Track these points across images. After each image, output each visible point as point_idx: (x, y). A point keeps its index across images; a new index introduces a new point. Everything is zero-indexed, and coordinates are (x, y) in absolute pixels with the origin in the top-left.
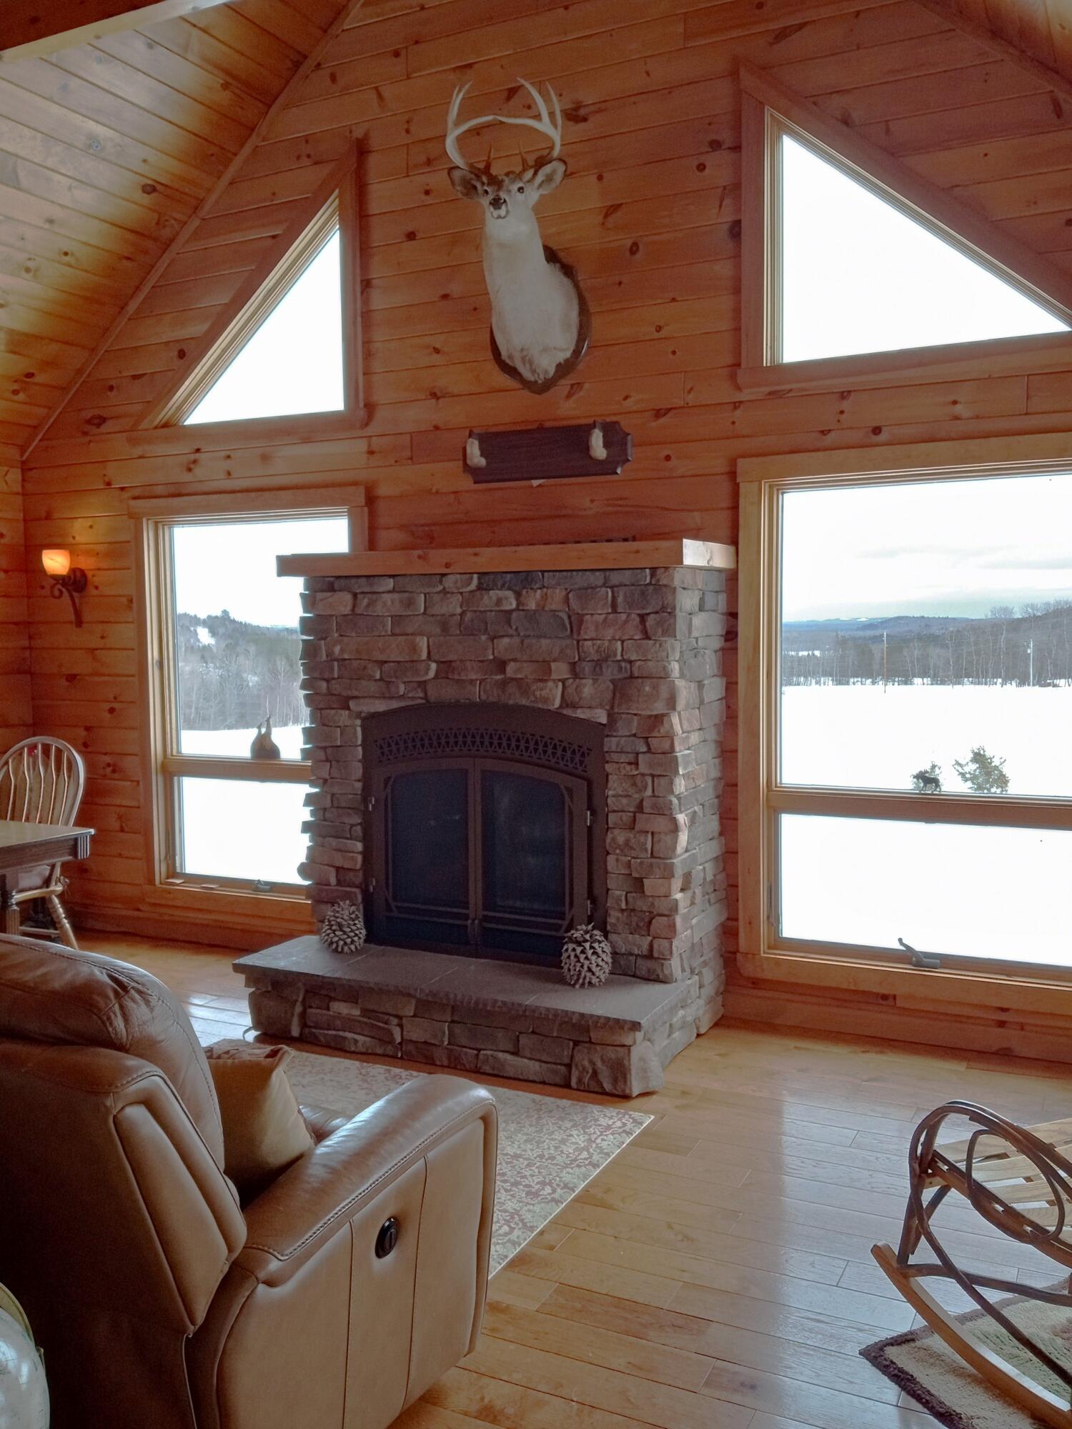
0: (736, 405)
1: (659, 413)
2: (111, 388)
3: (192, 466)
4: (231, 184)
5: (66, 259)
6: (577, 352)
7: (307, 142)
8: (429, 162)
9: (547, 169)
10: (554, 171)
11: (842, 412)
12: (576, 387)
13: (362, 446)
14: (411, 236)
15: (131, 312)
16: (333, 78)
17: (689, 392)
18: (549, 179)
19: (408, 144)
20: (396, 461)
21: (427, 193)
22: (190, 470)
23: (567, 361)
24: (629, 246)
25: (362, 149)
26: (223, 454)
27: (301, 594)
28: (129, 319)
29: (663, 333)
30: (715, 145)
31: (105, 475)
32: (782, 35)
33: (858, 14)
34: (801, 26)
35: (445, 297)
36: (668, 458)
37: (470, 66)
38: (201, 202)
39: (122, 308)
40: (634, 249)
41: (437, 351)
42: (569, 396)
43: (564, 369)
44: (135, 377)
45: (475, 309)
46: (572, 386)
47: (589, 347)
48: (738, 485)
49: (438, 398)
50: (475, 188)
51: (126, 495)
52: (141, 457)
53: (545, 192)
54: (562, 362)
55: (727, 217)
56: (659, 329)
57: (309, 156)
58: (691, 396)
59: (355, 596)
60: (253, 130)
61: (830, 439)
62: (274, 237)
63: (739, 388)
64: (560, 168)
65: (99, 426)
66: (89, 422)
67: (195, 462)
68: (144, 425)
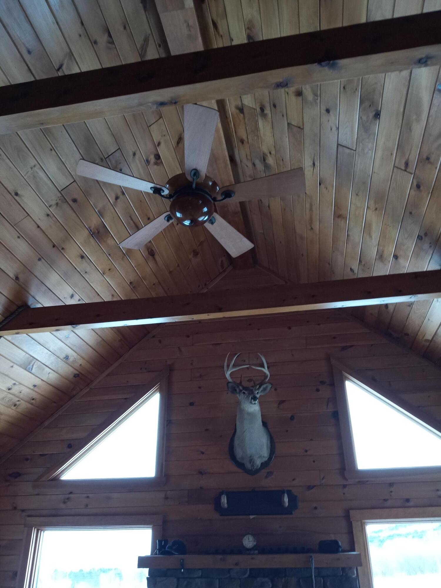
0: (345, 486)
1: (309, 488)
2: (27, 459)
3: (66, 501)
4: (107, 376)
5: (32, 401)
6: (270, 459)
7: (146, 363)
8: (201, 376)
9: (264, 386)
10: (267, 387)
11: (391, 492)
12: (269, 474)
13: (162, 495)
14: (192, 404)
15: (46, 425)
16: (160, 342)
17: (323, 479)
18: (265, 389)
19: (192, 369)
20: (180, 503)
21: (200, 388)
22: (64, 502)
23: (266, 462)
24: (290, 417)
25: (171, 369)
26: (85, 495)
27: (147, 578)
28: (44, 428)
29: (308, 453)
30: (322, 383)
31: (14, 503)
32: (344, 348)
33: (372, 345)
34: (351, 346)
35: (207, 430)
36: (316, 508)
37: (219, 344)
38: (92, 381)
39: (42, 423)
40: (292, 418)
41: (203, 453)
42: (267, 477)
43: (264, 465)
44: (41, 455)
45: (221, 436)
46: (268, 473)
47: (275, 457)
48: (351, 522)
49: (202, 474)
50: (236, 390)
51: (24, 514)
52: (38, 495)
53: (262, 394)
54: (264, 462)
55: (331, 409)
56: (306, 451)
57: (146, 369)
58: (324, 481)
59: (178, 580)
60: (121, 356)
61: (389, 503)
62: (126, 399)
63: (345, 479)
64: (270, 386)
65: (16, 477)
66: (10, 475)
67: (68, 499)
68: (43, 479)
